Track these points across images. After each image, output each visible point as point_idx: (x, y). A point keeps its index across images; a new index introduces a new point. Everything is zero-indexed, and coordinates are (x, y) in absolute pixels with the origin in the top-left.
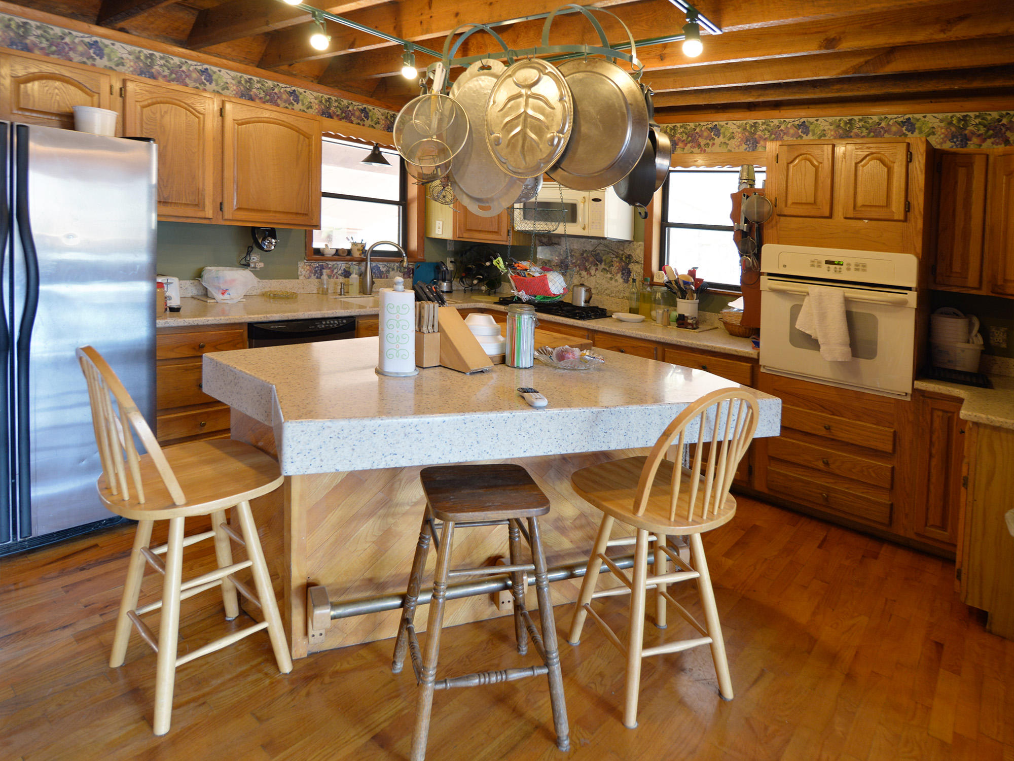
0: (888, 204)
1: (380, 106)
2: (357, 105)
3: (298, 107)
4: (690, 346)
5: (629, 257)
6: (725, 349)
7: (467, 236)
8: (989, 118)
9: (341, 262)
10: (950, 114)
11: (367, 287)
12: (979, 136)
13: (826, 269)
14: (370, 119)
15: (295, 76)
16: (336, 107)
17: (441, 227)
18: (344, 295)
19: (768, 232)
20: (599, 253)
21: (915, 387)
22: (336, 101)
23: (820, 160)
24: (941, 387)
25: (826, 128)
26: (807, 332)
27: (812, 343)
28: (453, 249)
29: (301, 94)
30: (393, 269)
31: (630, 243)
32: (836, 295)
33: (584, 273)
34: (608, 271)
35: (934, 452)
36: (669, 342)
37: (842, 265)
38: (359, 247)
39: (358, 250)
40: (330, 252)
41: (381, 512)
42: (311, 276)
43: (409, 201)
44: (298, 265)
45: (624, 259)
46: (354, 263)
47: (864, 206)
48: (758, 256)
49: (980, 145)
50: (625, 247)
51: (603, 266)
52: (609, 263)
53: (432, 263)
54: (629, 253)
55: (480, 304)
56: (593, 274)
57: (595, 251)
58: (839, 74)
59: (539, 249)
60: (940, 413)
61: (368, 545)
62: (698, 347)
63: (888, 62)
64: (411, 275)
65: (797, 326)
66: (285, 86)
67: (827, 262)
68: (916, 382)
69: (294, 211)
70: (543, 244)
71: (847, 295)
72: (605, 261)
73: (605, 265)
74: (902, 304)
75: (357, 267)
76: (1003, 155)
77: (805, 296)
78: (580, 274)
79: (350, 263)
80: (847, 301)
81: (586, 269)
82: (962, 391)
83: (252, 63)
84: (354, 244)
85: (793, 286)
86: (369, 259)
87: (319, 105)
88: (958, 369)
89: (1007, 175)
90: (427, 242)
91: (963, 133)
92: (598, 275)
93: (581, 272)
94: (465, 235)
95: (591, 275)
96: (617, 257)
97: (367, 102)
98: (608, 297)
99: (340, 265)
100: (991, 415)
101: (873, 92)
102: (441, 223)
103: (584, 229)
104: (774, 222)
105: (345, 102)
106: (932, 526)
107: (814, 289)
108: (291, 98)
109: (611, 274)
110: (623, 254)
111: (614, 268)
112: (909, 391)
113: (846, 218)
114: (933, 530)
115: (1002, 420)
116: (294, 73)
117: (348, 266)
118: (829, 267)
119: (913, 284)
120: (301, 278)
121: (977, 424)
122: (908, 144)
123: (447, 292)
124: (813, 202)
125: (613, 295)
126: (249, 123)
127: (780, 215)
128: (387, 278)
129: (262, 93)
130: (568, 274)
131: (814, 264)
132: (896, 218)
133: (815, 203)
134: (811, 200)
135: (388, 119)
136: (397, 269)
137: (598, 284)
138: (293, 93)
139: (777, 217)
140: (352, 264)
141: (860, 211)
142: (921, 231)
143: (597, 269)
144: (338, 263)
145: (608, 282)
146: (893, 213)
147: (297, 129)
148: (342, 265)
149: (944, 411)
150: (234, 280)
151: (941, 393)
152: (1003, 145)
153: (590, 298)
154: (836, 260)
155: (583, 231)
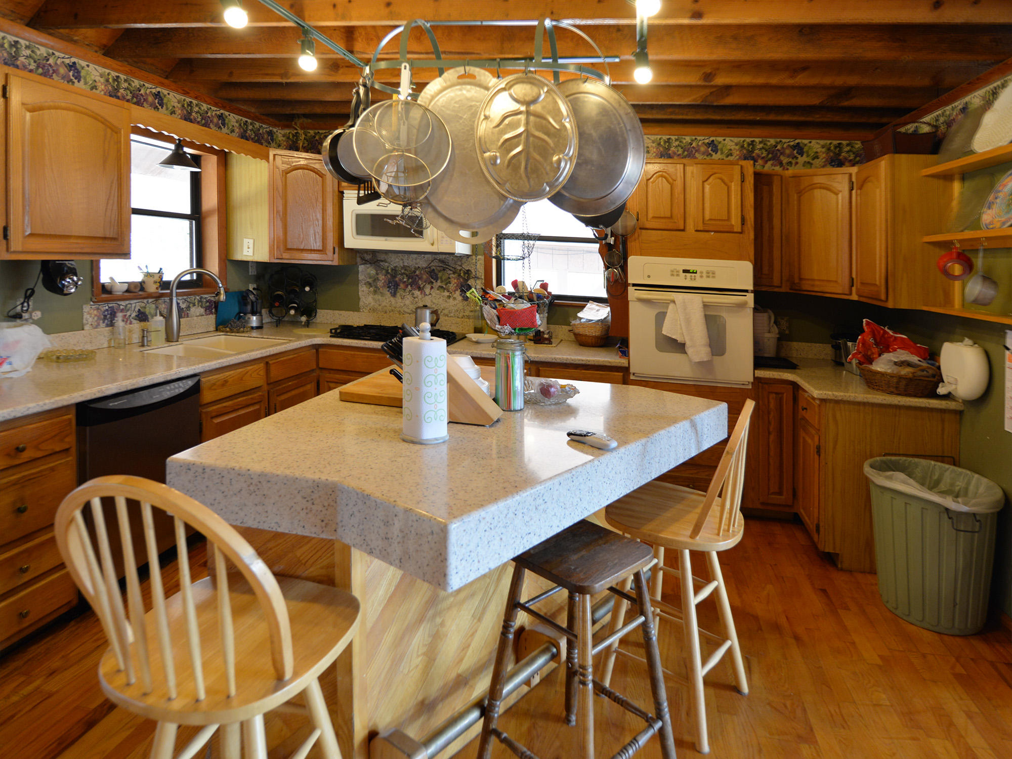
0: (729, 219)
1: (176, 91)
2: (150, 88)
3: (80, 85)
4: (565, 362)
5: (468, 272)
6: (599, 361)
7: (287, 257)
8: (769, 144)
9: (135, 301)
10: (742, 139)
11: (173, 332)
12: (763, 158)
13: (684, 277)
14: (165, 106)
15: (75, 42)
16: (125, 89)
17: (251, 246)
18: (148, 346)
19: (631, 245)
20: (434, 270)
21: (756, 375)
22: (125, 81)
23: (674, 178)
24: (774, 373)
25: (649, 145)
26: (674, 337)
27: (679, 347)
28: (256, 273)
29: (83, 68)
30: (194, 305)
31: (468, 258)
32: (696, 300)
33: (417, 293)
34: (445, 289)
35: (771, 429)
36: (543, 360)
37: (696, 273)
38: (157, 278)
39: (155, 282)
40: (120, 289)
41: (431, 612)
42: (99, 325)
43: (203, 214)
44: (83, 309)
45: (462, 274)
46: (150, 300)
47: (711, 220)
48: (624, 268)
49: (764, 167)
50: (463, 262)
51: (439, 283)
52: (446, 280)
53: (235, 292)
54: (467, 269)
55: (316, 339)
56: (427, 293)
57: (430, 267)
58: (690, 101)
59: (361, 268)
60: (774, 395)
61: (420, 659)
62: (573, 362)
63: (728, 95)
64: (213, 310)
65: (664, 332)
66: (63, 55)
67: (685, 271)
68: (756, 371)
69: (100, 234)
70: (365, 262)
71: (705, 300)
72: (441, 278)
73: (442, 282)
74: (742, 306)
75: (154, 306)
76: (793, 177)
77: (668, 303)
78: (413, 294)
79: (145, 301)
80: (706, 306)
81: (419, 289)
82: (789, 375)
83: (21, 19)
84: (148, 275)
85: (657, 295)
86: (174, 294)
87: (105, 86)
88: (766, 355)
89: (797, 193)
90: (230, 267)
91: (752, 155)
92: (434, 295)
93: (413, 291)
94: (285, 255)
95: (425, 295)
96: (454, 273)
97: (162, 85)
98: (447, 318)
99: (133, 305)
100: (836, 391)
101: (698, 117)
102: (251, 241)
103: (432, 244)
104: (636, 235)
105: (136, 83)
106: (773, 493)
107: (679, 297)
108: (71, 73)
109: (448, 291)
110: (460, 270)
111: (451, 285)
112: (752, 380)
113: (697, 231)
114: (774, 496)
115: (842, 394)
116: (76, 38)
117: (143, 305)
118: (686, 276)
119: (751, 288)
120: (86, 327)
121: (823, 401)
122: (742, 167)
123: (258, 328)
124: (670, 216)
125: (452, 315)
126: (43, 110)
127: (641, 229)
128: (188, 317)
129: (33, 64)
130: (398, 295)
131: (674, 273)
132: (736, 230)
133: (671, 217)
134: (669, 215)
135: (185, 108)
136: (198, 304)
137: (434, 303)
138: (73, 67)
139: (639, 231)
140: (147, 302)
141: (708, 224)
142: (753, 241)
143: (432, 288)
144: (132, 302)
145: (446, 301)
146: (733, 226)
147: (103, 120)
148: (136, 305)
149: (776, 393)
150: (17, 342)
151: (775, 379)
152: (779, 167)
153: (438, 320)
154: (691, 269)
155: (431, 246)
